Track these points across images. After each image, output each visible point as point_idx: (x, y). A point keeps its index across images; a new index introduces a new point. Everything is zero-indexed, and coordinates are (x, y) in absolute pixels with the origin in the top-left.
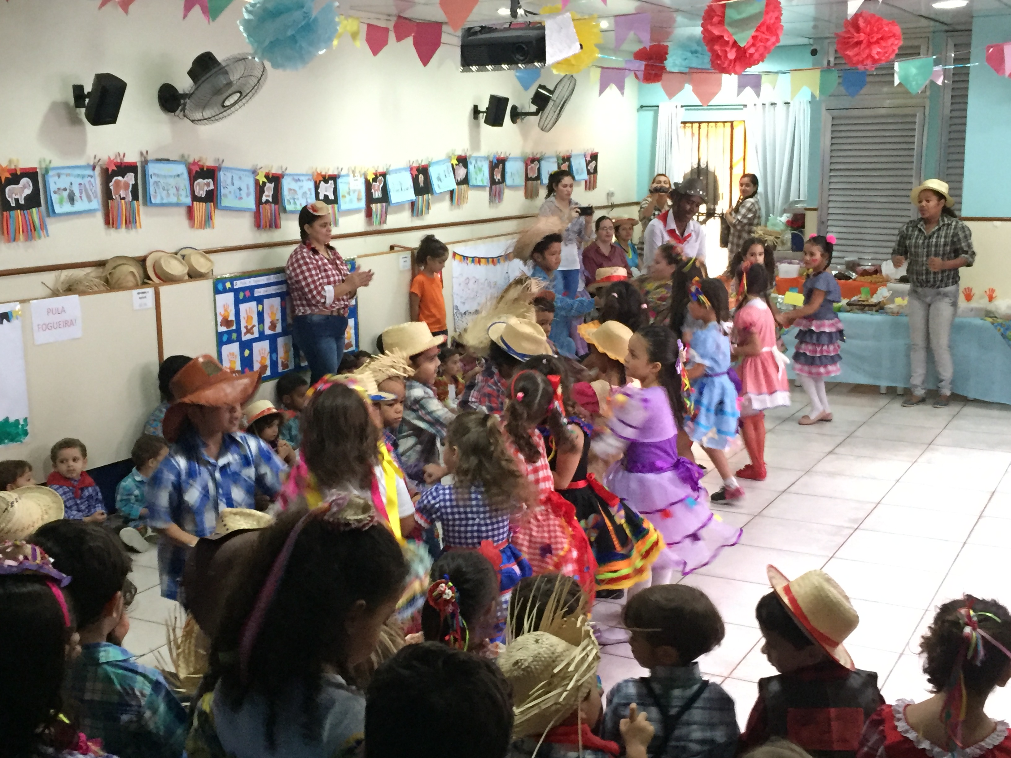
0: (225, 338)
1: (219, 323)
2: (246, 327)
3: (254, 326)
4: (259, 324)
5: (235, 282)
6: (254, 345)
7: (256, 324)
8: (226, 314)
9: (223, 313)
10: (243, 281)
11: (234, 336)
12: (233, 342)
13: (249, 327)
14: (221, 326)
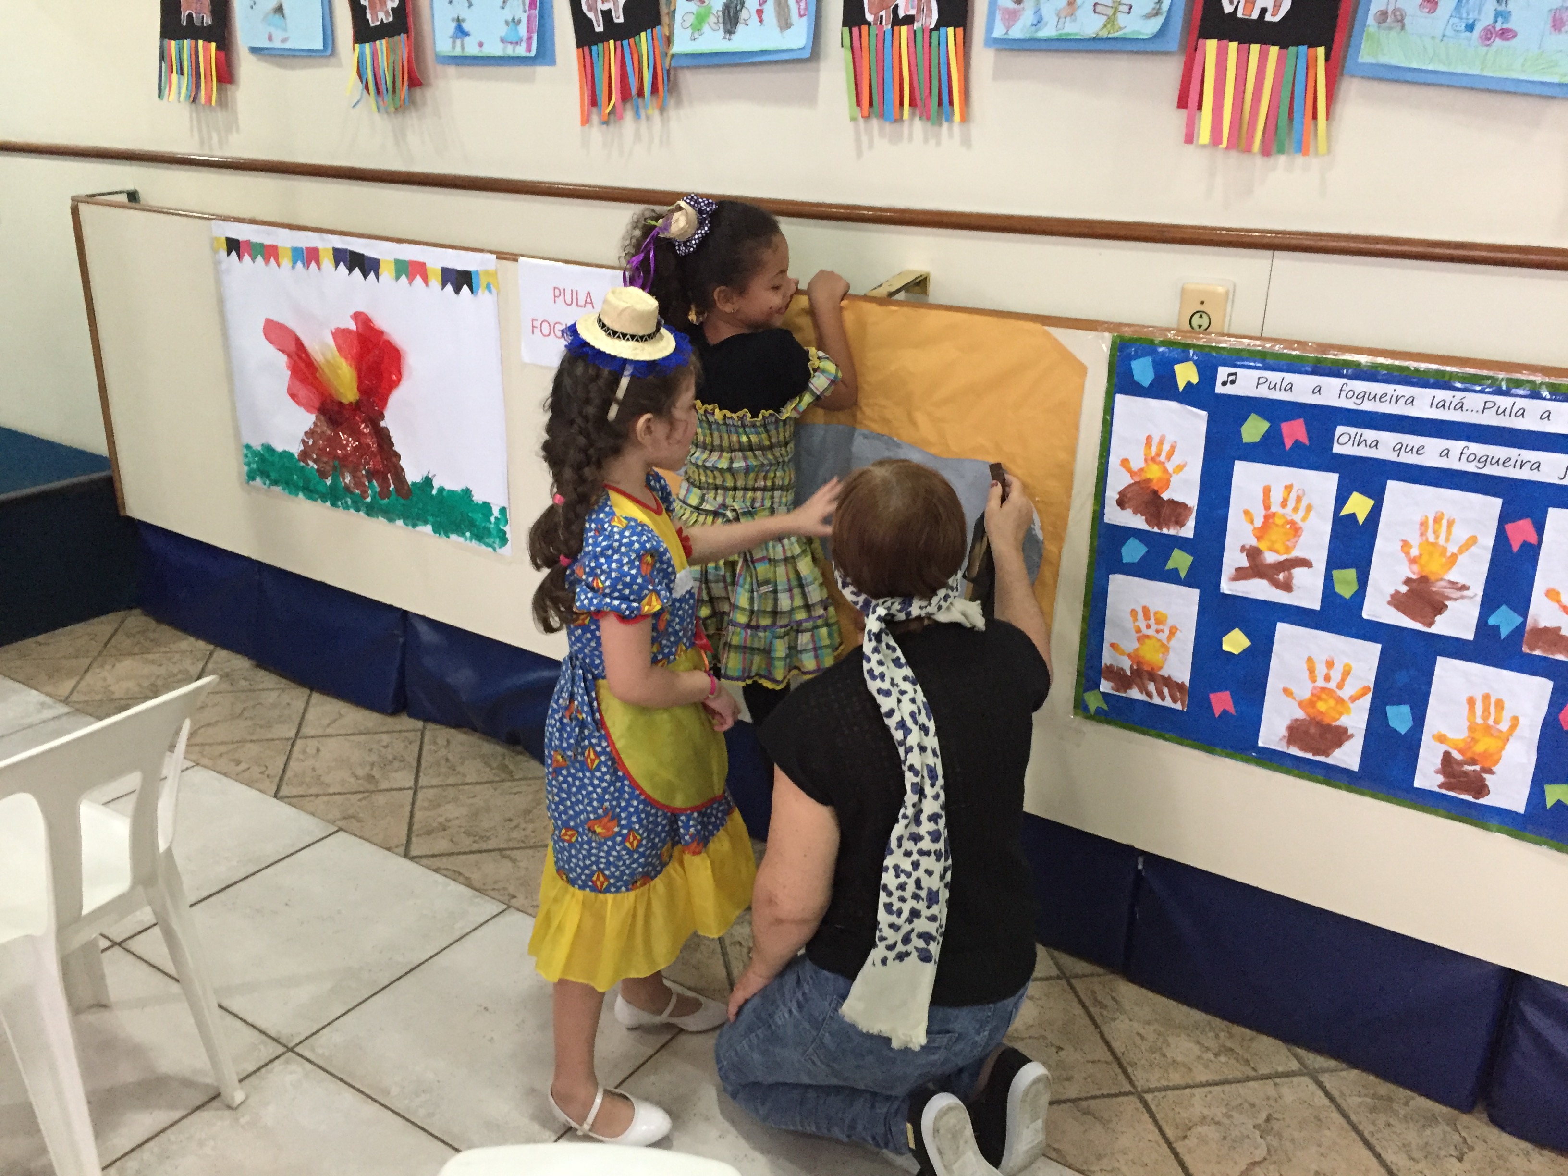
0: (1133, 551)
1: (1112, 494)
2: (1253, 553)
3: (1305, 563)
4: (1334, 562)
5: (1223, 373)
6: (1283, 629)
7: (1320, 558)
8: (1154, 473)
9: (1137, 463)
10: (1275, 377)
11: (1181, 560)
12: (1172, 577)
13: (1270, 558)
14: (1121, 503)
